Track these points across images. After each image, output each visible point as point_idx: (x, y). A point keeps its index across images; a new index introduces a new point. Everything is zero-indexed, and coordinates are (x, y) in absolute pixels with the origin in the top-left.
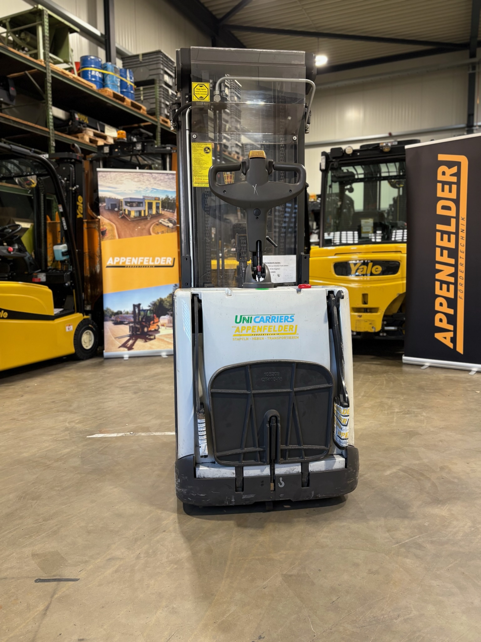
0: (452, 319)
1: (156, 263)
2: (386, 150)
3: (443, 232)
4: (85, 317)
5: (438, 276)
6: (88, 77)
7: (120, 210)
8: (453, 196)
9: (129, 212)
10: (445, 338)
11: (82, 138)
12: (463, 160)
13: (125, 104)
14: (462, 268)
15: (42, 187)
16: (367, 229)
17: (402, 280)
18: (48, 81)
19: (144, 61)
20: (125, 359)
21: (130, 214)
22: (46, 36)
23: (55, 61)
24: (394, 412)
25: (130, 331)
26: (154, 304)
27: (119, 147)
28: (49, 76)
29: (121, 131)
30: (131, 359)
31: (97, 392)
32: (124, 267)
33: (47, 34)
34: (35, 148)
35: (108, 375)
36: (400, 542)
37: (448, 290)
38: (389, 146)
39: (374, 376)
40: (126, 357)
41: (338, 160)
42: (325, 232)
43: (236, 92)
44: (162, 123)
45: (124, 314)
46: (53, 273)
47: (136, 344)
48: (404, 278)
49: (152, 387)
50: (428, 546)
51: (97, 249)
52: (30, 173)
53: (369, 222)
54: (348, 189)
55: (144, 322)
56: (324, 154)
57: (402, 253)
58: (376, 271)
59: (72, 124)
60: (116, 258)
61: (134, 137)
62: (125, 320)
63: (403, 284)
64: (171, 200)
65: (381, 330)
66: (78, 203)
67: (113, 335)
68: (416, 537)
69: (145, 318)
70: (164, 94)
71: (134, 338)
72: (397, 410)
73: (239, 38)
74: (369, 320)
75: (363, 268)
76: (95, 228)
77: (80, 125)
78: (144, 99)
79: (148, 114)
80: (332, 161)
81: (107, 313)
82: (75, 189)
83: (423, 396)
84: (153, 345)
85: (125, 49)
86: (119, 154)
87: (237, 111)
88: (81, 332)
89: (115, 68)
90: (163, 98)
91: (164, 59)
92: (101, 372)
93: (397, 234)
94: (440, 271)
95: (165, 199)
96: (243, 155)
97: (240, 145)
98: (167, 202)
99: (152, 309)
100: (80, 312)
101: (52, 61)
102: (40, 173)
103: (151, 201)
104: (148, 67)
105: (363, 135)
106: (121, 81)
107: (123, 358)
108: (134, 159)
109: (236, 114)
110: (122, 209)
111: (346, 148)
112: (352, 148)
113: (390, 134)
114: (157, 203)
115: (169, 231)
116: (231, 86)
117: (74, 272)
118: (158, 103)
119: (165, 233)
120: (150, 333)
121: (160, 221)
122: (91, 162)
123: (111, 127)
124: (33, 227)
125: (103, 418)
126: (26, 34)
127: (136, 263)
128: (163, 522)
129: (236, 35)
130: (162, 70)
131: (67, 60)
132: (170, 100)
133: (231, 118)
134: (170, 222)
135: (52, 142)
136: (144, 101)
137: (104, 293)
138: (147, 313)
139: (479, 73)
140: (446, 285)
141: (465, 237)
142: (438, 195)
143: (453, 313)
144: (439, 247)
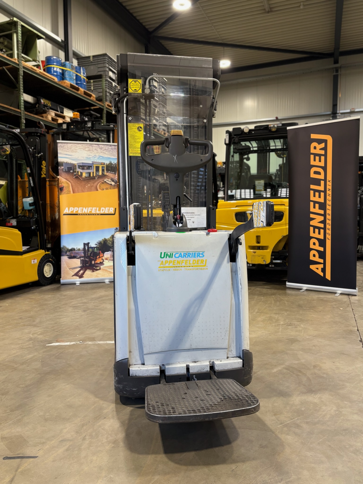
0: (322, 255)
1: (102, 212)
2: (274, 130)
3: (315, 191)
4: (47, 253)
5: (312, 223)
6: (51, 72)
7: (74, 172)
8: (322, 164)
9: (81, 173)
10: (317, 269)
11: (46, 117)
12: (329, 138)
13: (79, 92)
14: (329, 217)
15: (14, 154)
16: (260, 188)
17: (285, 226)
18: (20, 74)
19: (94, 61)
20: (77, 285)
21: (82, 175)
22: (20, 41)
23: (26, 59)
24: (280, 325)
25: (81, 263)
26: (100, 243)
27: (74, 124)
28: (21, 71)
29: (76, 113)
30: (81, 285)
31: (55, 310)
32: (77, 214)
33: (20, 39)
34: (9, 124)
35: (64, 297)
36: (283, 423)
37: (319, 233)
38: (275, 127)
39: (265, 297)
40: (78, 283)
41: (238, 137)
42: (229, 190)
43: (163, 85)
44: (107, 107)
45: (76, 251)
46: (22, 219)
47: (85, 274)
48: (287, 224)
49: (98, 306)
50: (304, 426)
51: (57, 201)
52: (5, 143)
53: (261, 183)
54: (245, 158)
55: (92, 256)
56: (227, 132)
57: (285, 206)
59: (38, 107)
60: (71, 208)
61: (86, 117)
62: (78, 255)
63: (286, 228)
64: (114, 165)
65: (270, 262)
66: (42, 166)
67: (68, 266)
68: (295, 419)
69: (92, 253)
70: (109, 86)
71: (84, 269)
72: (282, 323)
73: (165, 46)
74: (261, 255)
76: (55, 185)
77: (45, 108)
78: (94, 89)
79: (97, 100)
80: (234, 138)
81: (63, 250)
82: (40, 156)
83: (301, 312)
84: (99, 274)
85: (80, 52)
86: (74, 130)
87: (164, 99)
88: (43, 264)
89: (72, 66)
90: (108, 89)
91: (109, 59)
92: (58, 295)
93: (282, 191)
94: (314, 219)
95: (108, 164)
96: (168, 132)
97: (166, 124)
98: (110, 166)
99: (98, 246)
100: (43, 249)
101: (23, 60)
102: (13, 143)
103: (98, 165)
104: (96, 65)
105: (257, 119)
106: (77, 75)
107: (75, 284)
108: (86, 134)
109: (163, 101)
110: (76, 171)
111: (244, 128)
112: (248, 128)
113: (277, 118)
114: (102, 167)
115: (111, 188)
116: (159, 81)
117: (39, 218)
118: (104, 92)
119: (109, 189)
120: (97, 265)
121: (105, 180)
122: (53, 135)
123: (69, 110)
124: (7, 184)
125: (60, 330)
126: (4, 39)
127: (86, 212)
128: (105, 411)
129: (163, 44)
130: (108, 68)
131: (36, 59)
132: (114, 90)
133: (159, 104)
134: (113, 181)
135: (23, 120)
136: (94, 91)
137: (62, 234)
138: (94, 250)
139: (340, 74)
140: (318, 230)
141: (331, 194)
142: (311, 164)
143: (323, 250)
144: (312, 201)
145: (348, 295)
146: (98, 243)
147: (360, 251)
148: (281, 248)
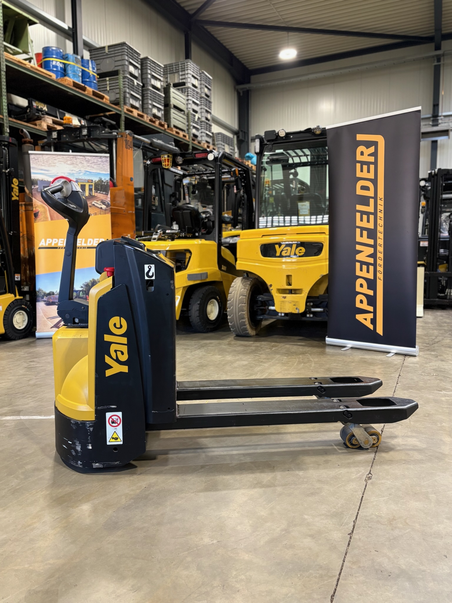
0: (372, 301)
1: (89, 245)
2: (318, 132)
3: (362, 213)
4: (18, 297)
5: (359, 257)
6: (49, 67)
8: (371, 176)
10: (366, 319)
11: (40, 125)
12: (380, 139)
14: (380, 249)
16: (304, 212)
17: (326, 262)
18: (2, 69)
19: (109, 53)
23: (15, 51)
26: (87, 285)
27: (68, 132)
28: (3, 65)
32: (56, 248)
33: (1, 24)
37: (368, 271)
38: (320, 129)
41: (272, 143)
44: (127, 112)
45: (56, 295)
48: (327, 259)
53: (305, 205)
54: (292, 173)
56: (258, 137)
57: (325, 235)
58: (300, 253)
59: (30, 111)
60: (48, 240)
63: (326, 265)
64: (105, 182)
65: (306, 311)
66: (13, 186)
67: (45, 315)
70: (130, 85)
73: (212, 33)
74: (293, 301)
75: (287, 250)
77: (39, 113)
78: (110, 89)
79: (111, 103)
80: (267, 144)
81: (39, 294)
82: (9, 172)
86: (68, 140)
87: (208, 102)
88: (12, 312)
89: (76, 58)
90: (128, 88)
91: (129, 50)
94: (361, 252)
95: (98, 182)
97: (211, 134)
98: (100, 184)
99: (84, 290)
100: (11, 293)
101: (11, 52)
103: (84, 184)
104: (113, 58)
106: (83, 71)
108: (87, 145)
111: (280, 131)
112: (285, 131)
114: (89, 185)
115: (102, 213)
116: (201, 78)
118: (122, 92)
119: (98, 215)
121: (93, 203)
123: (72, 115)
129: (209, 30)
130: (127, 61)
131: (26, 50)
132: (136, 90)
133: (201, 109)
134: (103, 204)
135: (6, 128)
136: (110, 91)
137: (37, 274)
138: (79, 294)
139: (444, 64)
140: (366, 266)
141: (383, 217)
142: (357, 176)
143: (372, 294)
144: (359, 227)
145: (406, 355)
146: (85, 285)
147: (448, 297)
148: (322, 290)
